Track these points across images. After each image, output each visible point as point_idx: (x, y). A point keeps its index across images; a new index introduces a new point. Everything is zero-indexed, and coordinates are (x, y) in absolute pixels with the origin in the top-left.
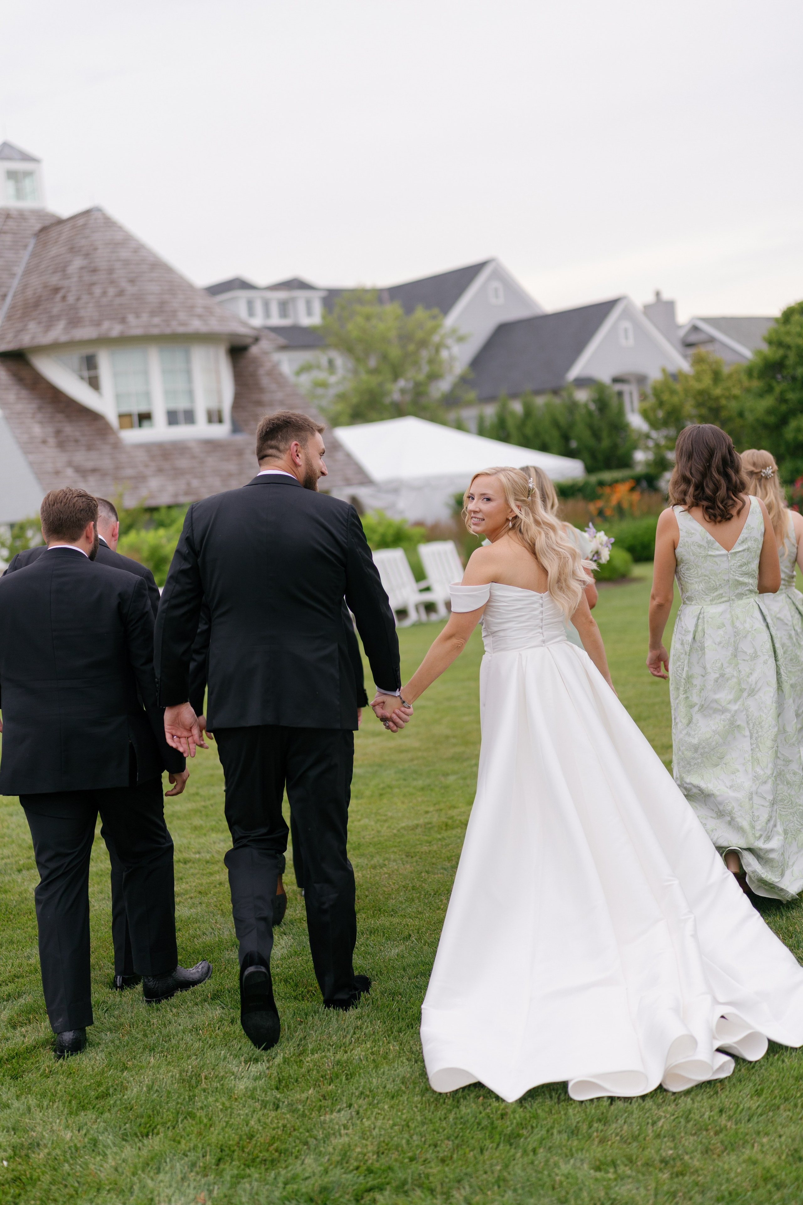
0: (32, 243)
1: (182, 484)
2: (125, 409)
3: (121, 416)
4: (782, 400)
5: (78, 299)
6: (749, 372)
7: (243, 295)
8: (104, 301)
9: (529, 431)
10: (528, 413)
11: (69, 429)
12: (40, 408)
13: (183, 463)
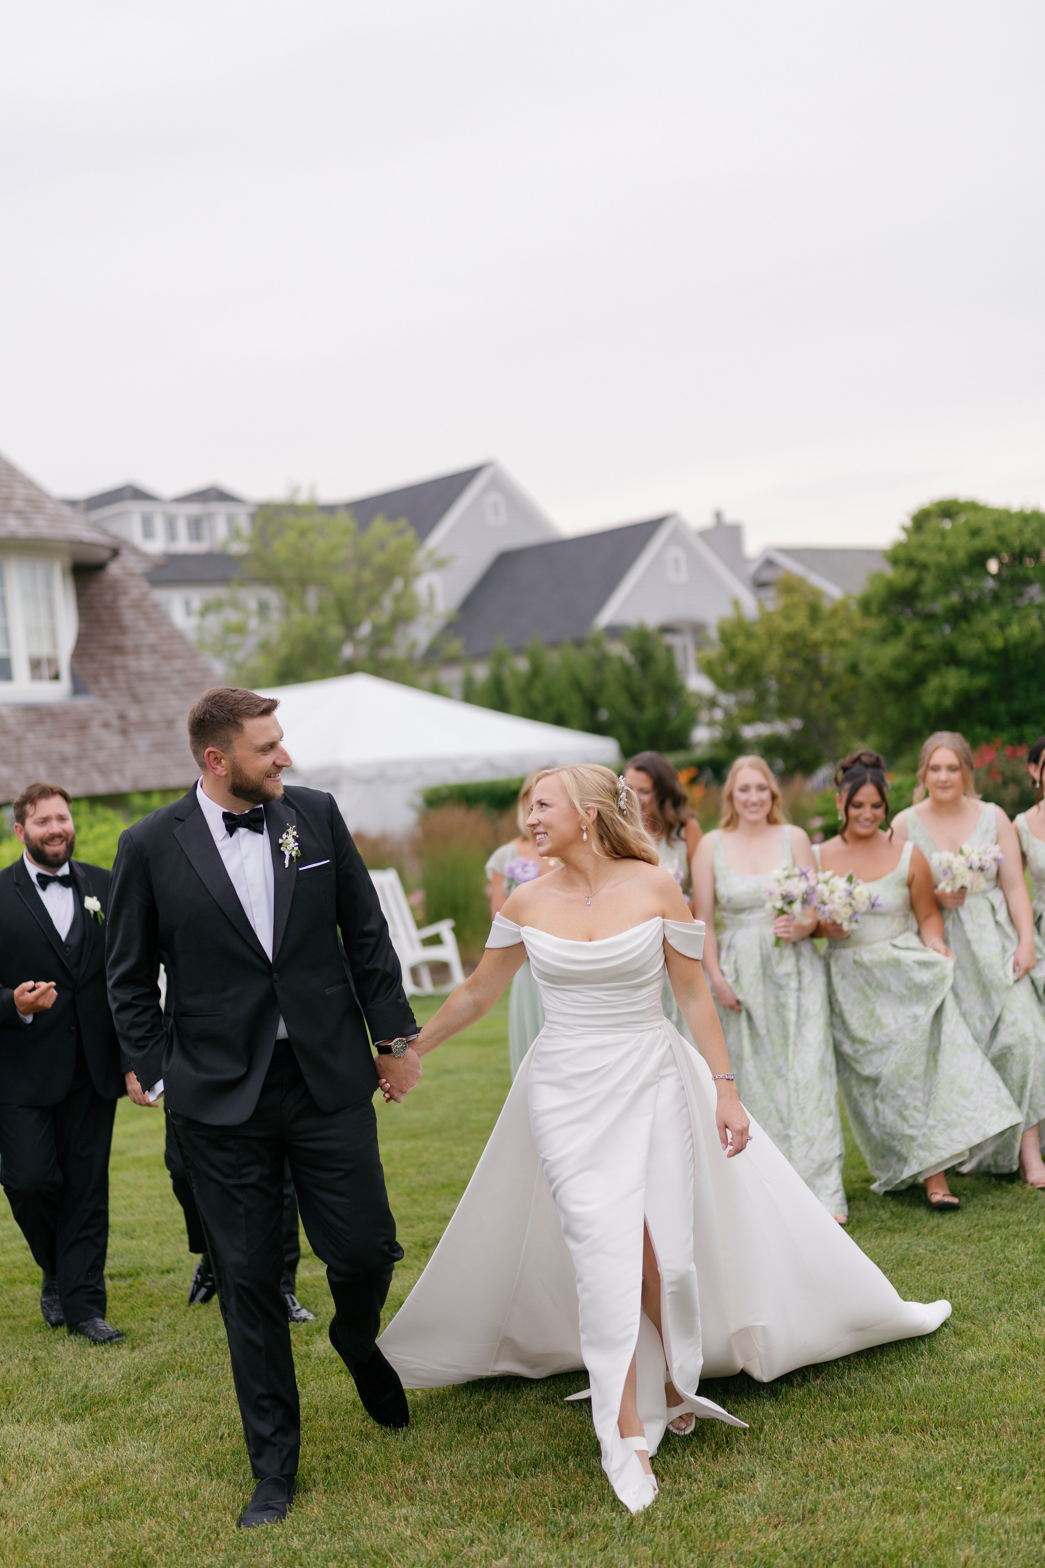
4: (916, 646)
6: (865, 605)
7: (137, 509)
9: (537, 695)
10: (536, 671)
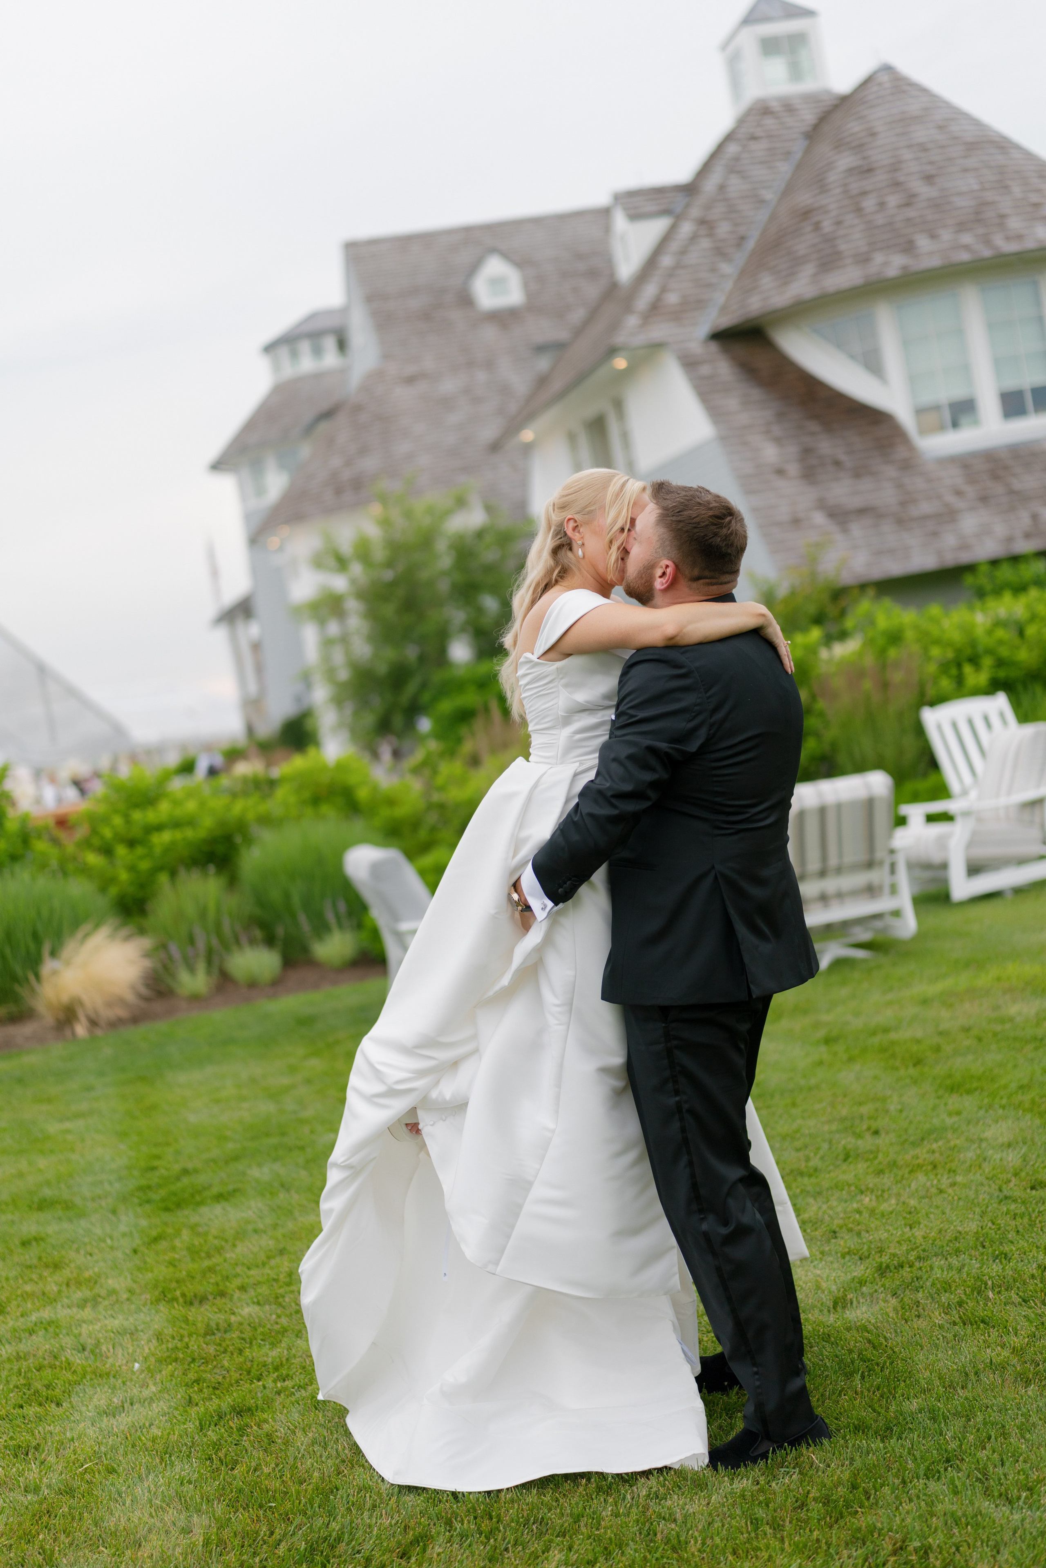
0: (798, 147)
1: (1024, 519)
2: (927, 398)
3: (920, 412)
5: (839, 223)
8: (880, 219)
11: (827, 446)
12: (780, 416)
13: (1028, 482)
